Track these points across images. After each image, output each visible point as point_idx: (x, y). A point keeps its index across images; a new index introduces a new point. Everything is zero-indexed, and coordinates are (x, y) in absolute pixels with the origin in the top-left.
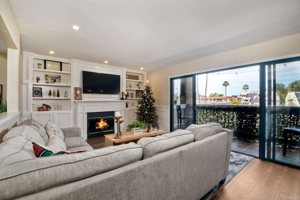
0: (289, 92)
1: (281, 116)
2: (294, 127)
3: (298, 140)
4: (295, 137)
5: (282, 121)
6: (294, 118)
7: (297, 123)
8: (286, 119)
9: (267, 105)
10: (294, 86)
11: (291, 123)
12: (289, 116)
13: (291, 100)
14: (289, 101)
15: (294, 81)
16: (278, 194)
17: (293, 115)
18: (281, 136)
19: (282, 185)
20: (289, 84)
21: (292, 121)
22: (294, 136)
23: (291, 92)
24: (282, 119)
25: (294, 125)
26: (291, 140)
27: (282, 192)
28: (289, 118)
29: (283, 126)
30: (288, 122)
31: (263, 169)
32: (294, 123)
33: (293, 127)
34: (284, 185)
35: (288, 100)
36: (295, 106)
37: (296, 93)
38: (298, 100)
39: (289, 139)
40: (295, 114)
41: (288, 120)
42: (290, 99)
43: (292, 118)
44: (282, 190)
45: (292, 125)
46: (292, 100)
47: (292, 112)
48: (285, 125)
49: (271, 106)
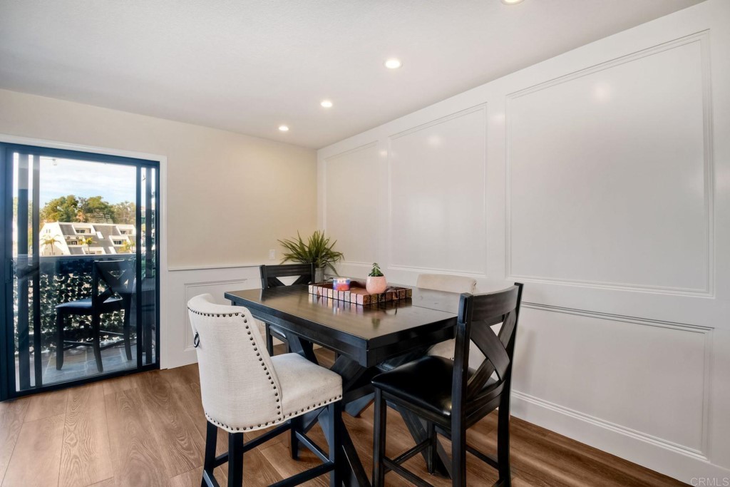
0: (48, 222)
1: (46, 279)
2: (74, 300)
3: (82, 327)
4: (77, 321)
5: (47, 291)
6: (73, 280)
7: (80, 290)
8: (56, 285)
9: (15, 254)
10: (58, 207)
11: (68, 291)
12: (64, 278)
13: (51, 242)
14: (47, 243)
15: (58, 197)
16: (66, 454)
17: (71, 275)
18: (46, 327)
19: (69, 431)
20: (46, 204)
21: (69, 289)
22: (74, 317)
23: (50, 222)
24: (48, 286)
25: (73, 296)
26: (69, 330)
27: (72, 443)
28: (62, 282)
29: (50, 302)
30: (62, 292)
31: (16, 422)
32: (73, 291)
33: (72, 300)
34: (74, 426)
35: (44, 241)
36: (61, 255)
37: (61, 226)
38: (66, 240)
39: (65, 329)
40: (76, 272)
41: (61, 286)
42: (49, 239)
43: (69, 281)
44: (72, 439)
45: (69, 296)
46: (54, 241)
47: (70, 269)
48: (55, 299)
49: (27, 258)
